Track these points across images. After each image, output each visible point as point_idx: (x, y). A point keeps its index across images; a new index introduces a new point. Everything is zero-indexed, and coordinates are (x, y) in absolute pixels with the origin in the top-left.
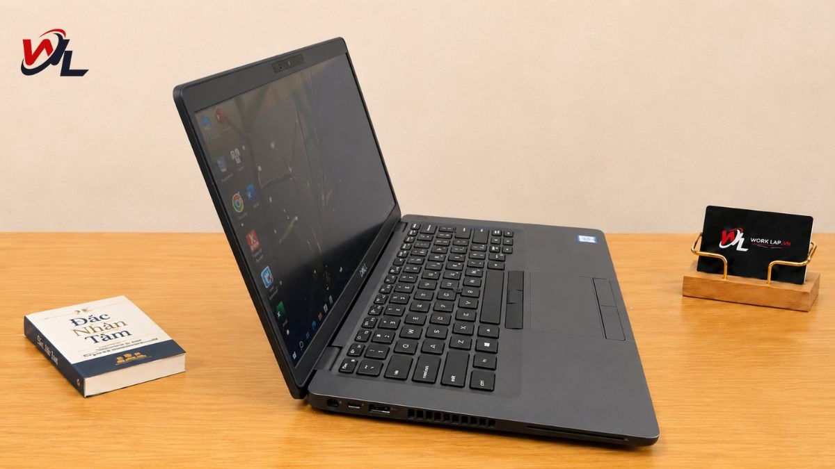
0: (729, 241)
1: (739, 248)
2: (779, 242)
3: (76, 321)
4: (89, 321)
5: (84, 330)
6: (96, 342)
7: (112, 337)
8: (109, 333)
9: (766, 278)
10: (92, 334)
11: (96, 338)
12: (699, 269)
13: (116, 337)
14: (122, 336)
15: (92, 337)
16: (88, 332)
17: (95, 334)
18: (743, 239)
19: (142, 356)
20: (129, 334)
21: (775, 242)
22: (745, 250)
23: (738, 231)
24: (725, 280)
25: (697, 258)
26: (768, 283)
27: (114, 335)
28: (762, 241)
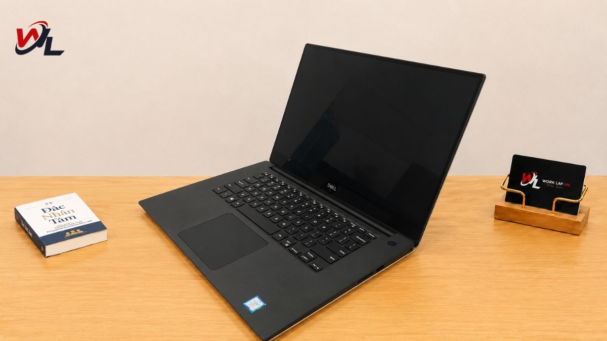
0: (527, 182)
1: (534, 186)
2: (562, 183)
3: (45, 210)
4: (52, 209)
5: (49, 215)
6: (55, 223)
7: (65, 220)
8: (63, 217)
9: (551, 209)
10: (54, 218)
11: (55, 220)
12: (507, 200)
13: (67, 220)
14: (71, 219)
15: (53, 220)
16: (51, 217)
17: (56, 218)
18: (537, 180)
19: (82, 232)
20: (75, 218)
21: (559, 183)
22: (538, 188)
23: (534, 174)
24: (523, 209)
25: (505, 192)
26: (552, 214)
27: (66, 219)
28: (550, 182)
